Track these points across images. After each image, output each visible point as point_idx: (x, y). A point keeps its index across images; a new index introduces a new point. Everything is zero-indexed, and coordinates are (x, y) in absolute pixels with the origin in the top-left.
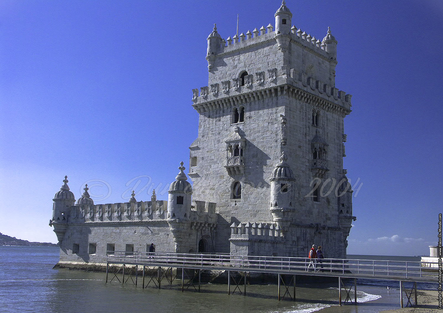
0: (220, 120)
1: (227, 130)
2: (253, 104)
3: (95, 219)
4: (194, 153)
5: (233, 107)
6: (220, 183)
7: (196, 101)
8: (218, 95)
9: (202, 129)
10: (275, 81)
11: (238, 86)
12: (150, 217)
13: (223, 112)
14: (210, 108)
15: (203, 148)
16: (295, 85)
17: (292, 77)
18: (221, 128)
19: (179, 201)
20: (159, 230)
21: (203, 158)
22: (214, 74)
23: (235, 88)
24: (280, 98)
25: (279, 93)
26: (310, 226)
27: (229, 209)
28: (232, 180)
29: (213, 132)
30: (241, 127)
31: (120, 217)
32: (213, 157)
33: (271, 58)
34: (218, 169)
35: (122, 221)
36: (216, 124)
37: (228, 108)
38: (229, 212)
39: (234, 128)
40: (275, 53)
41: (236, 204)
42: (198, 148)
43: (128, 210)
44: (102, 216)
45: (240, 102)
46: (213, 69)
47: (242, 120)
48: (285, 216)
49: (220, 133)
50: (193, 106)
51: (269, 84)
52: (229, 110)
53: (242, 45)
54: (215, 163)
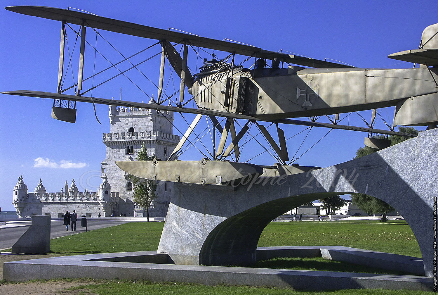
0: (119, 151)
1: (123, 157)
2: (138, 145)
3: (48, 200)
4: (104, 166)
5: (127, 146)
6: (120, 182)
7: (105, 139)
8: (118, 139)
9: (108, 154)
10: (150, 137)
11: (130, 136)
12: (88, 200)
13: (121, 147)
14: (113, 144)
15: (110, 164)
16: (159, 139)
17: (157, 135)
18: (120, 155)
19: (106, 193)
20: (94, 206)
21: (109, 169)
22: (114, 125)
23: (128, 137)
24: (152, 145)
25: (152, 143)
26: (164, 203)
27: (126, 195)
28: (127, 181)
29: (115, 157)
30: (132, 156)
31: (67, 200)
32: (116, 169)
33: (147, 124)
34: (119, 176)
35: (69, 202)
36: (117, 153)
37: (124, 146)
38: (126, 197)
39: (128, 156)
40: (149, 122)
41: (129, 193)
42: (106, 164)
43: (73, 196)
44: (54, 199)
45: (131, 144)
46: (113, 123)
47: (132, 152)
48: (155, 199)
49: (119, 158)
50: (103, 142)
51: (147, 138)
52: (125, 147)
53: (130, 114)
54: (117, 172)
